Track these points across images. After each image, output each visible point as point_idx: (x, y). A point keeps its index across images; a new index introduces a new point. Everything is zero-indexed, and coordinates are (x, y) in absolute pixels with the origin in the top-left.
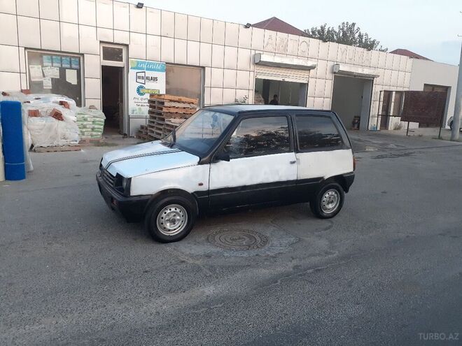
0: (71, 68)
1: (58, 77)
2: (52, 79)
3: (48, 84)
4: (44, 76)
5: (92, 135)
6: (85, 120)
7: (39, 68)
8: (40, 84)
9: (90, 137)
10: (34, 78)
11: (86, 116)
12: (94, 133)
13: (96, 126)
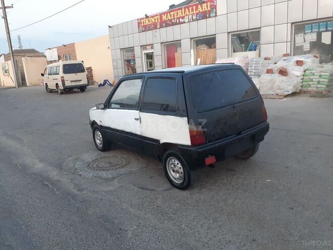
0: (327, 31)
1: (315, 40)
2: (310, 42)
3: (307, 47)
4: (305, 41)
5: (317, 88)
6: (314, 74)
7: (301, 36)
8: (301, 47)
9: (315, 89)
10: (297, 44)
11: (313, 71)
12: (319, 86)
13: (321, 80)
